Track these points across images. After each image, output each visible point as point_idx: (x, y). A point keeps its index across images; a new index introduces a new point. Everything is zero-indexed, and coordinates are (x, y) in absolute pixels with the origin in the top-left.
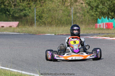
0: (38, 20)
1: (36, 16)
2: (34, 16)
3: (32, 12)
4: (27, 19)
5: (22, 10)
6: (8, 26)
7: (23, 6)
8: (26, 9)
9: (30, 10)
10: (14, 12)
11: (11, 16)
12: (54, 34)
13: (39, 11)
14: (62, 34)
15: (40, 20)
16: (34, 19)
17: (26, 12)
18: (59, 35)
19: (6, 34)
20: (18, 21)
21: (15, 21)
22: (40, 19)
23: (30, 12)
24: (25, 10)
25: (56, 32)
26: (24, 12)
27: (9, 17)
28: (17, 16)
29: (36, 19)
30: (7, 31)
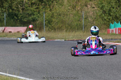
0: (47, 25)
1: (45, 21)
2: (43, 21)
3: (41, 17)
4: (36, 24)
5: (30, 15)
6: (16, 31)
7: (31, 11)
8: (35, 13)
9: (39, 15)
10: (22, 17)
11: (19, 21)
12: (64, 40)
13: (49, 16)
14: (72, 39)
15: (50, 26)
16: (43, 24)
17: (35, 16)
18: (69, 41)
19: (13, 40)
20: (26, 26)
21: (23, 26)
22: (50, 24)
23: (38, 17)
24: (34, 15)
25: (67, 37)
26: (33, 16)
27: (17, 22)
28: (25, 21)
29: (45, 24)
30: (14, 37)
